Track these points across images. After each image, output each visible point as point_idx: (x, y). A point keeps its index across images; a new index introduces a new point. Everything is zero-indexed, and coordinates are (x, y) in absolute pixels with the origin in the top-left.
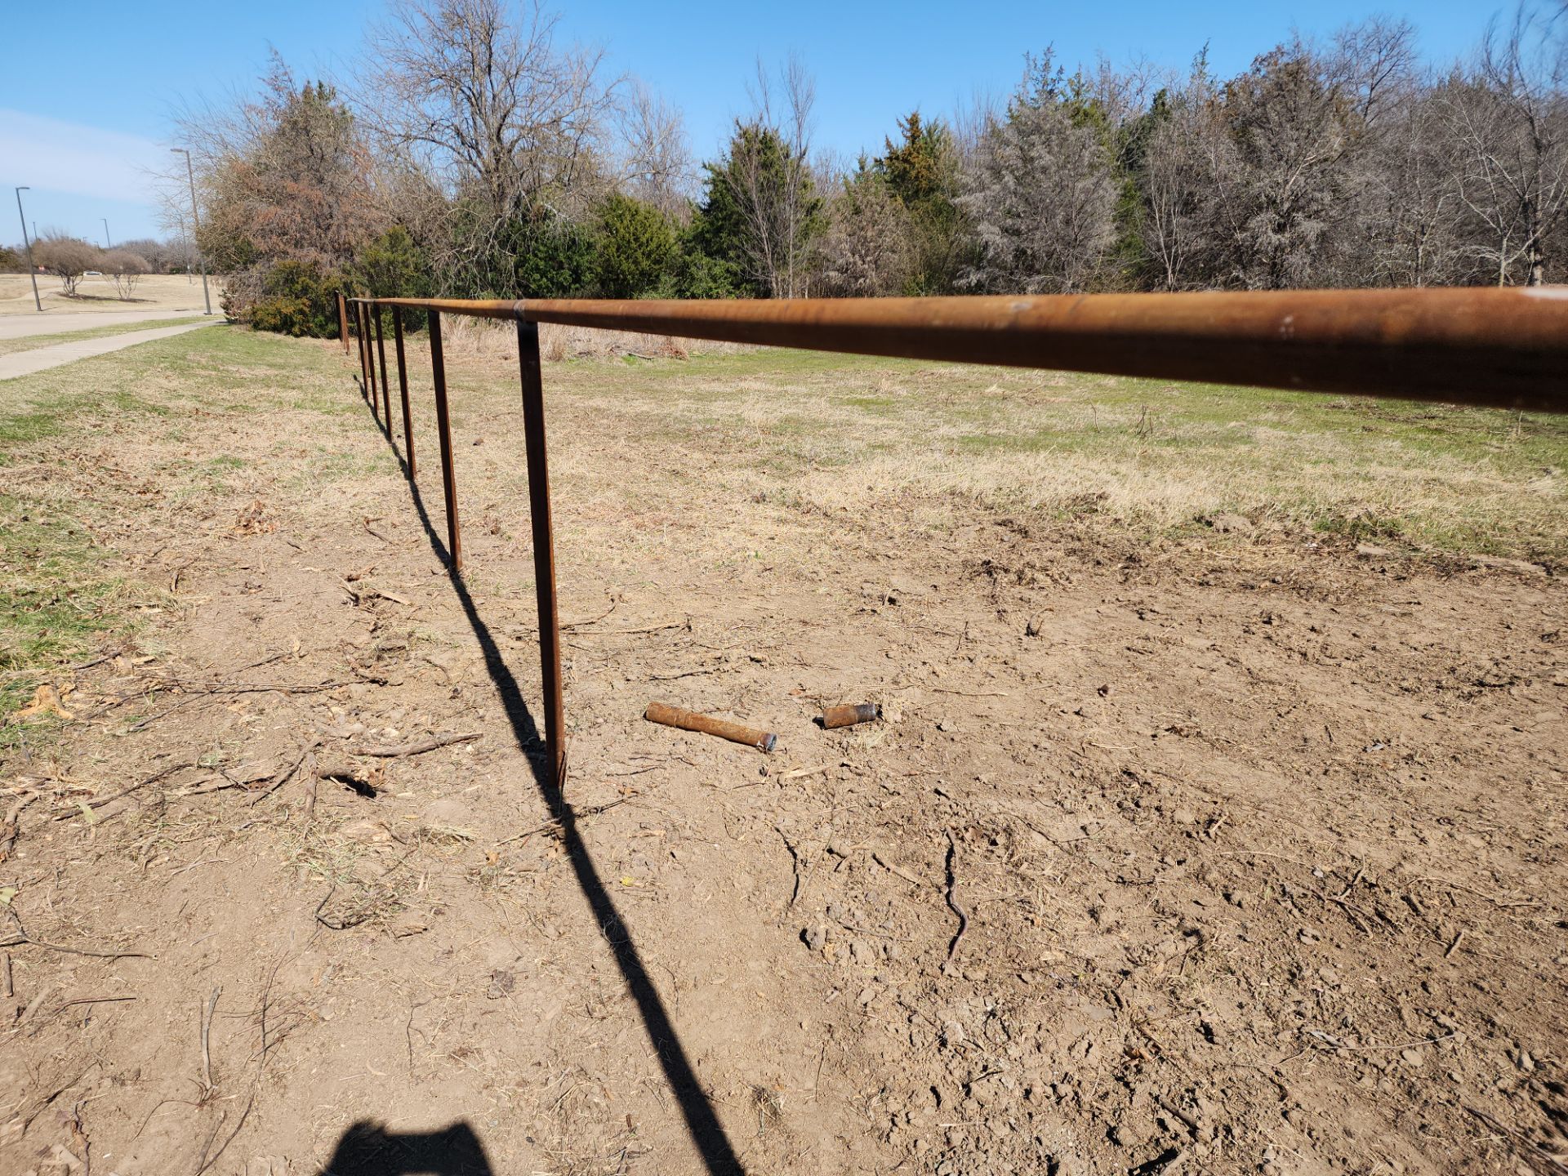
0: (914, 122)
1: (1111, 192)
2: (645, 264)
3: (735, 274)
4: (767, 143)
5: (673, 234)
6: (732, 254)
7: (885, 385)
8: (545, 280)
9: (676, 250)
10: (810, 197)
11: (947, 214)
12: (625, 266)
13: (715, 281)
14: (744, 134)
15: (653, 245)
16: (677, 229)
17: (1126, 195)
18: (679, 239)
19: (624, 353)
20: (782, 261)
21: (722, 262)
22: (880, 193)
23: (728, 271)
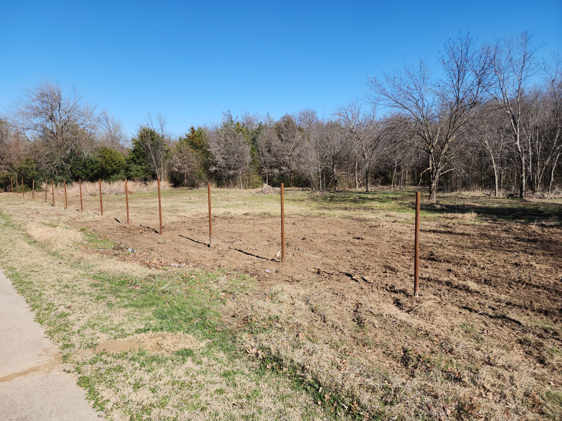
0: (192, 128)
1: (248, 149)
2: (115, 167)
3: (144, 169)
4: (152, 133)
5: (123, 159)
6: (143, 164)
7: (193, 198)
8: (81, 172)
9: (125, 162)
10: (166, 148)
11: (207, 154)
12: (108, 168)
13: (138, 172)
14: (144, 130)
15: (117, 162)
16: (124, 157)
17: (253, 149)
18: (125, 160)
19: (114, 193)
20: (159, 166)
21: (140, 166)
22: (186, 147)
23: (142, 169)
